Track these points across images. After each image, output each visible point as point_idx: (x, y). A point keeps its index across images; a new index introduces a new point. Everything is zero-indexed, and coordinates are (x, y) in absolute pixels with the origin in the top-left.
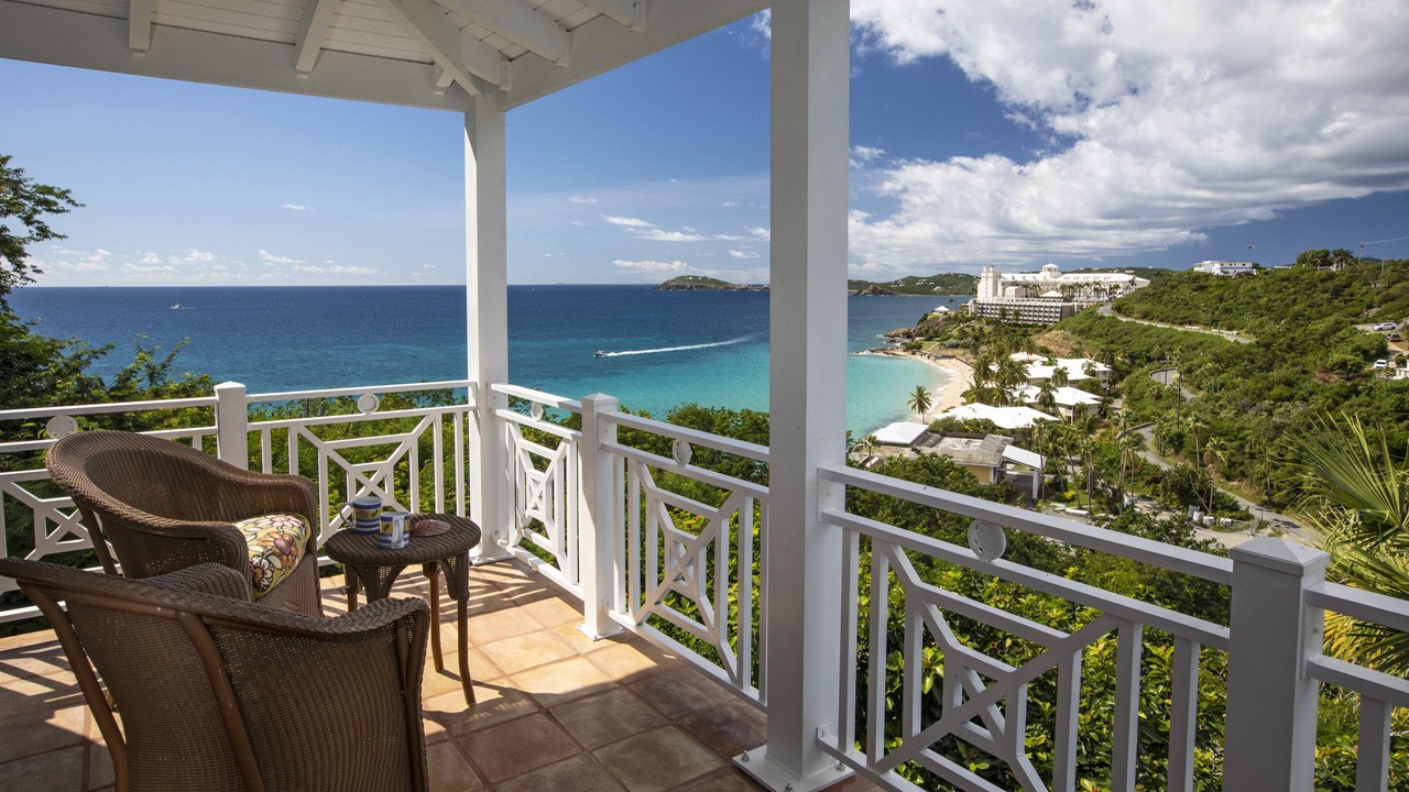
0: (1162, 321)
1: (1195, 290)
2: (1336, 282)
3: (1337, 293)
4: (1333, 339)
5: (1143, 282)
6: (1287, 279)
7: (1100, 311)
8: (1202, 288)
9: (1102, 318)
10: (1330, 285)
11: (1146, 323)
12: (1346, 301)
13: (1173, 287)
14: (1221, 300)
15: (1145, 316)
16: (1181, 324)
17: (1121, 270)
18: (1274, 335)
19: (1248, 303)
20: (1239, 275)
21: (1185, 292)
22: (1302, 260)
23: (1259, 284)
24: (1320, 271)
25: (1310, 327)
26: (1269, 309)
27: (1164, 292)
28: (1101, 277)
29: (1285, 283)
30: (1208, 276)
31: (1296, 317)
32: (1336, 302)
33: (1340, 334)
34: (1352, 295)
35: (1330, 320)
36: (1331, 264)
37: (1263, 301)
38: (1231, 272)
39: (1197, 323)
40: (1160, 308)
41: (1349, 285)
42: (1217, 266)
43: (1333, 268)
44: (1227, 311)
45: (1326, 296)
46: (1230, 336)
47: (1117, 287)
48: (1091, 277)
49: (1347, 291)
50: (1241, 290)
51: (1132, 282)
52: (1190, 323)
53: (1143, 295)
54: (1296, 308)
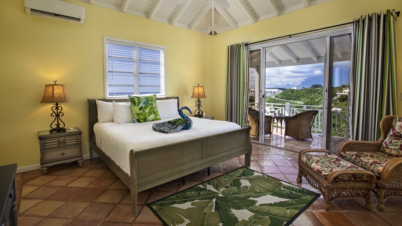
0: (285, 99)
1: (292, 93)
2: (319, 91)
3: (319, 93)
4: (319, 103)
5: (281, 91)
6: (310, 91)
7: (272, 97)
8: (293, 92)
9: (273, 99)
10: (318, 92)
11: (282, 100)
12: (321, 95)
13: (287, 92)
14: (297, 95)
15: (281, 98)
16: (289, 100)
17: (275, 89)
18: (308, 102)
19: (302, 95)
20: (300, 89)
21: (289, 93)
22: (312, 86)
23: (304, 91)
24: (316, 89)
25: (315, 100)
26: (306, 97)
27: (285, 93)
28: (272, 90)
29: (309, 91)
30: (294, 90)
31: (312, 98)
32: (319, 95)
33: (321, 102)
34: (322, 94)
35: (319, 99)
36: (318, 87)
37: (305, 95)
38: (299, 89)
39: (292, 100)
40: (284, 96)
41: (322, 92)
42: (296, 88)
43: (319, 88)
44: (298, 97)
45: (317, 94)
46: (299, 102)
47: (275, 92)
48: (270, 90)
49: (321, 93)
50: (301, 93)
51: (279, 91)
52: (291, 100)
53: (281, 94)
54: (312, 96)
